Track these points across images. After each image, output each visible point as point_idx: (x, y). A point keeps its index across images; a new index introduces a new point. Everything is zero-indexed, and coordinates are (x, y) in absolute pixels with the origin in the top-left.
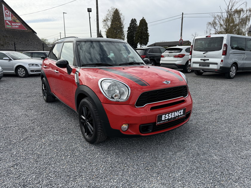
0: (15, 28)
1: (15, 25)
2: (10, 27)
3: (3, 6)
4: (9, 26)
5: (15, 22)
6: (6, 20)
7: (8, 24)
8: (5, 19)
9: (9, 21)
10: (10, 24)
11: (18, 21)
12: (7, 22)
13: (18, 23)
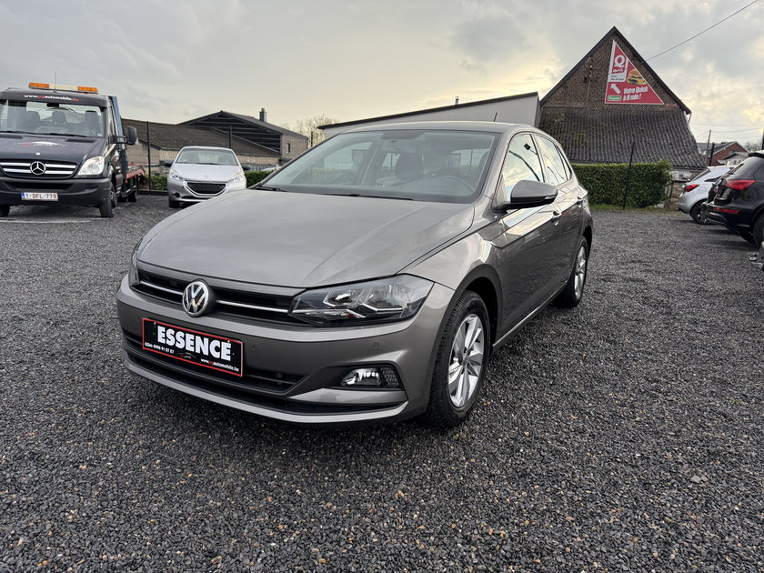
0: (630, 101)
1: (631, 94)
2: (618, 99)
3: (614, 44)
4: (614, 99)
5: (634, 84)
6: (610, 83)
7: (613, 92)
8: (609, 80)
9: (618, 85)
11: (642, 81)
12: (613, 86)
13: (640, 86)
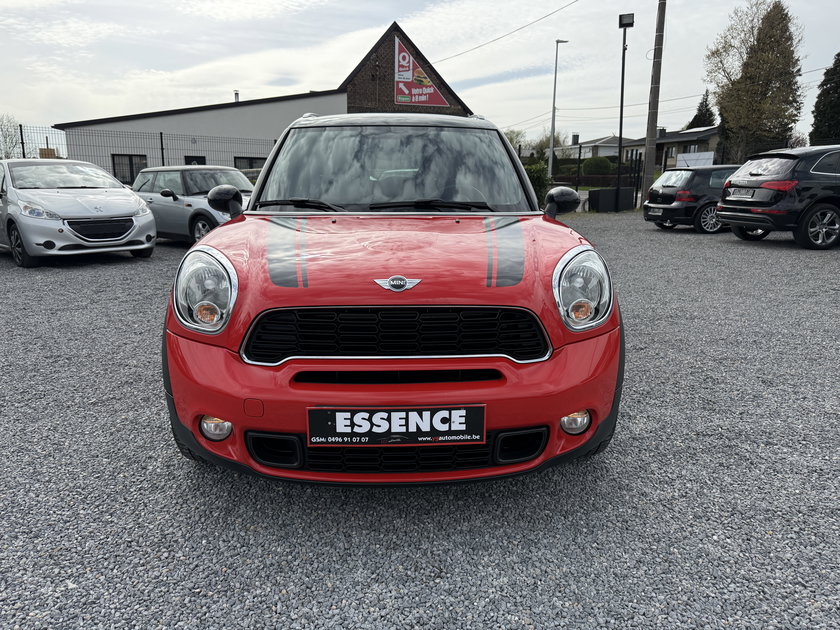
0: (419, 102)
1: (419, 95)
2: (407, 99)
3: (397, 40)
4: (403, 100)
5: (419, 84)
6: (398, 82)
7: (403, 93)
8: (396, 79)
9: (406, 84)
10: (407, 92)
11: (427, 81)
12: (401, 86)
13: (427, 87)
